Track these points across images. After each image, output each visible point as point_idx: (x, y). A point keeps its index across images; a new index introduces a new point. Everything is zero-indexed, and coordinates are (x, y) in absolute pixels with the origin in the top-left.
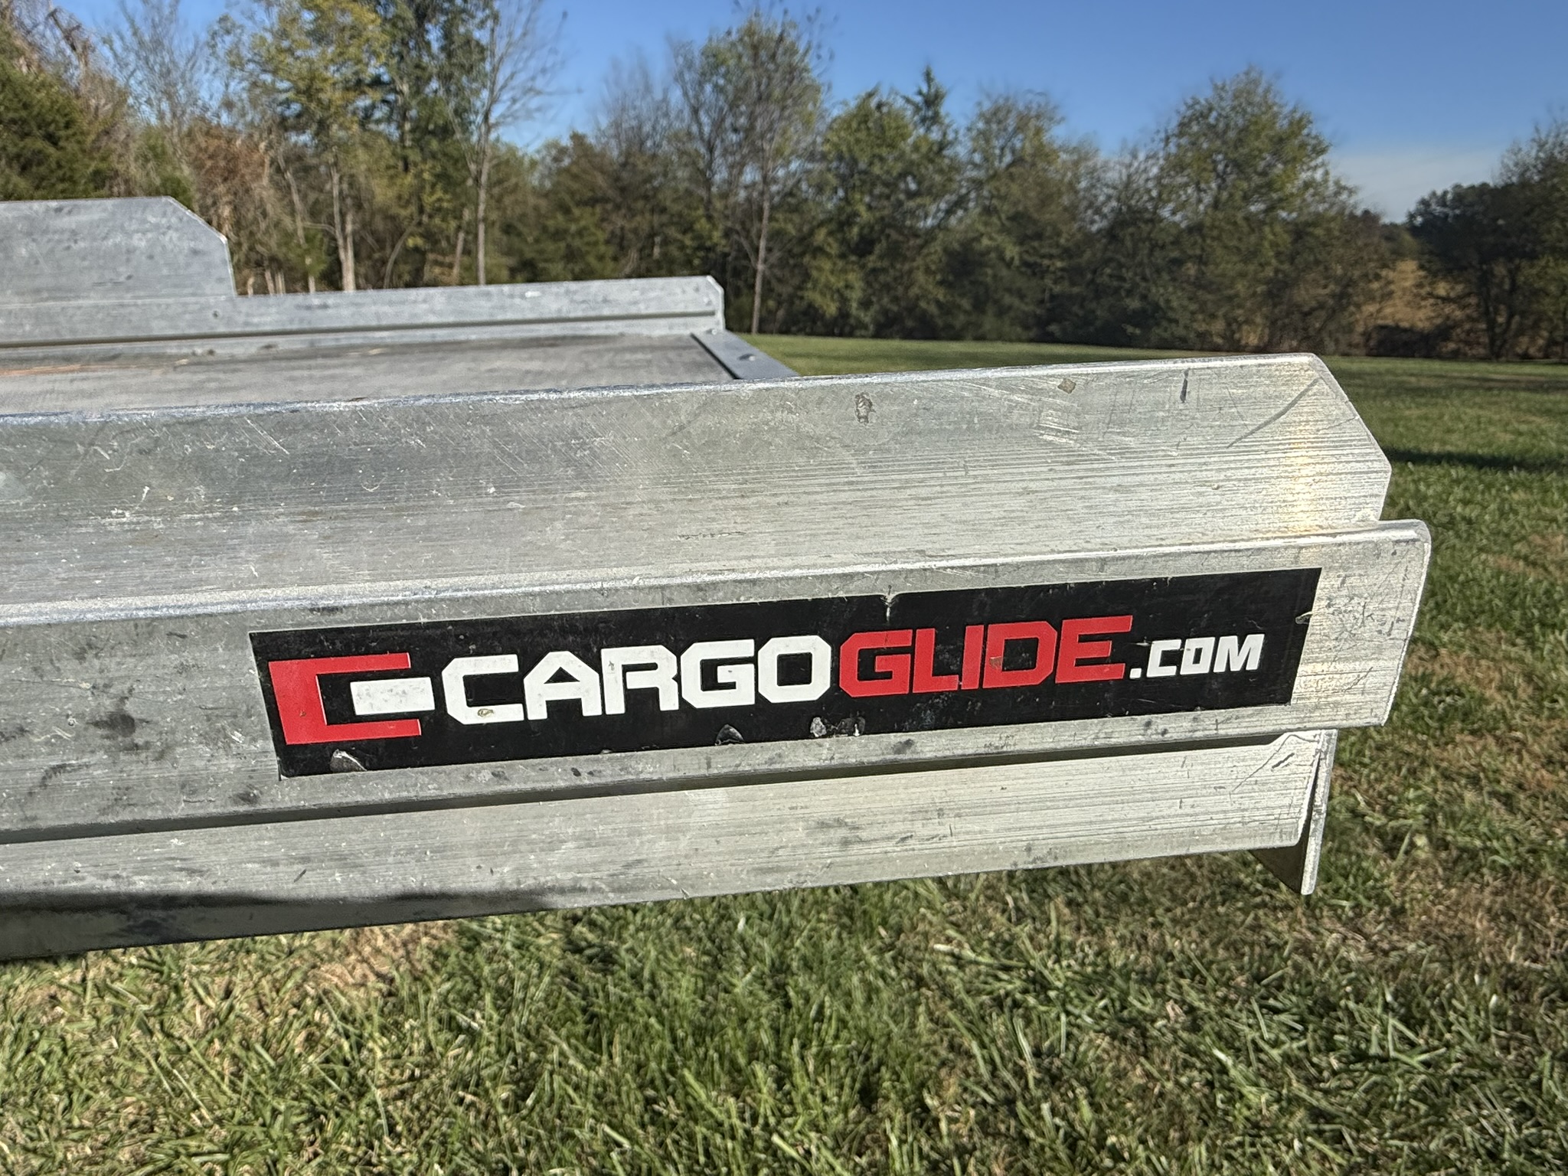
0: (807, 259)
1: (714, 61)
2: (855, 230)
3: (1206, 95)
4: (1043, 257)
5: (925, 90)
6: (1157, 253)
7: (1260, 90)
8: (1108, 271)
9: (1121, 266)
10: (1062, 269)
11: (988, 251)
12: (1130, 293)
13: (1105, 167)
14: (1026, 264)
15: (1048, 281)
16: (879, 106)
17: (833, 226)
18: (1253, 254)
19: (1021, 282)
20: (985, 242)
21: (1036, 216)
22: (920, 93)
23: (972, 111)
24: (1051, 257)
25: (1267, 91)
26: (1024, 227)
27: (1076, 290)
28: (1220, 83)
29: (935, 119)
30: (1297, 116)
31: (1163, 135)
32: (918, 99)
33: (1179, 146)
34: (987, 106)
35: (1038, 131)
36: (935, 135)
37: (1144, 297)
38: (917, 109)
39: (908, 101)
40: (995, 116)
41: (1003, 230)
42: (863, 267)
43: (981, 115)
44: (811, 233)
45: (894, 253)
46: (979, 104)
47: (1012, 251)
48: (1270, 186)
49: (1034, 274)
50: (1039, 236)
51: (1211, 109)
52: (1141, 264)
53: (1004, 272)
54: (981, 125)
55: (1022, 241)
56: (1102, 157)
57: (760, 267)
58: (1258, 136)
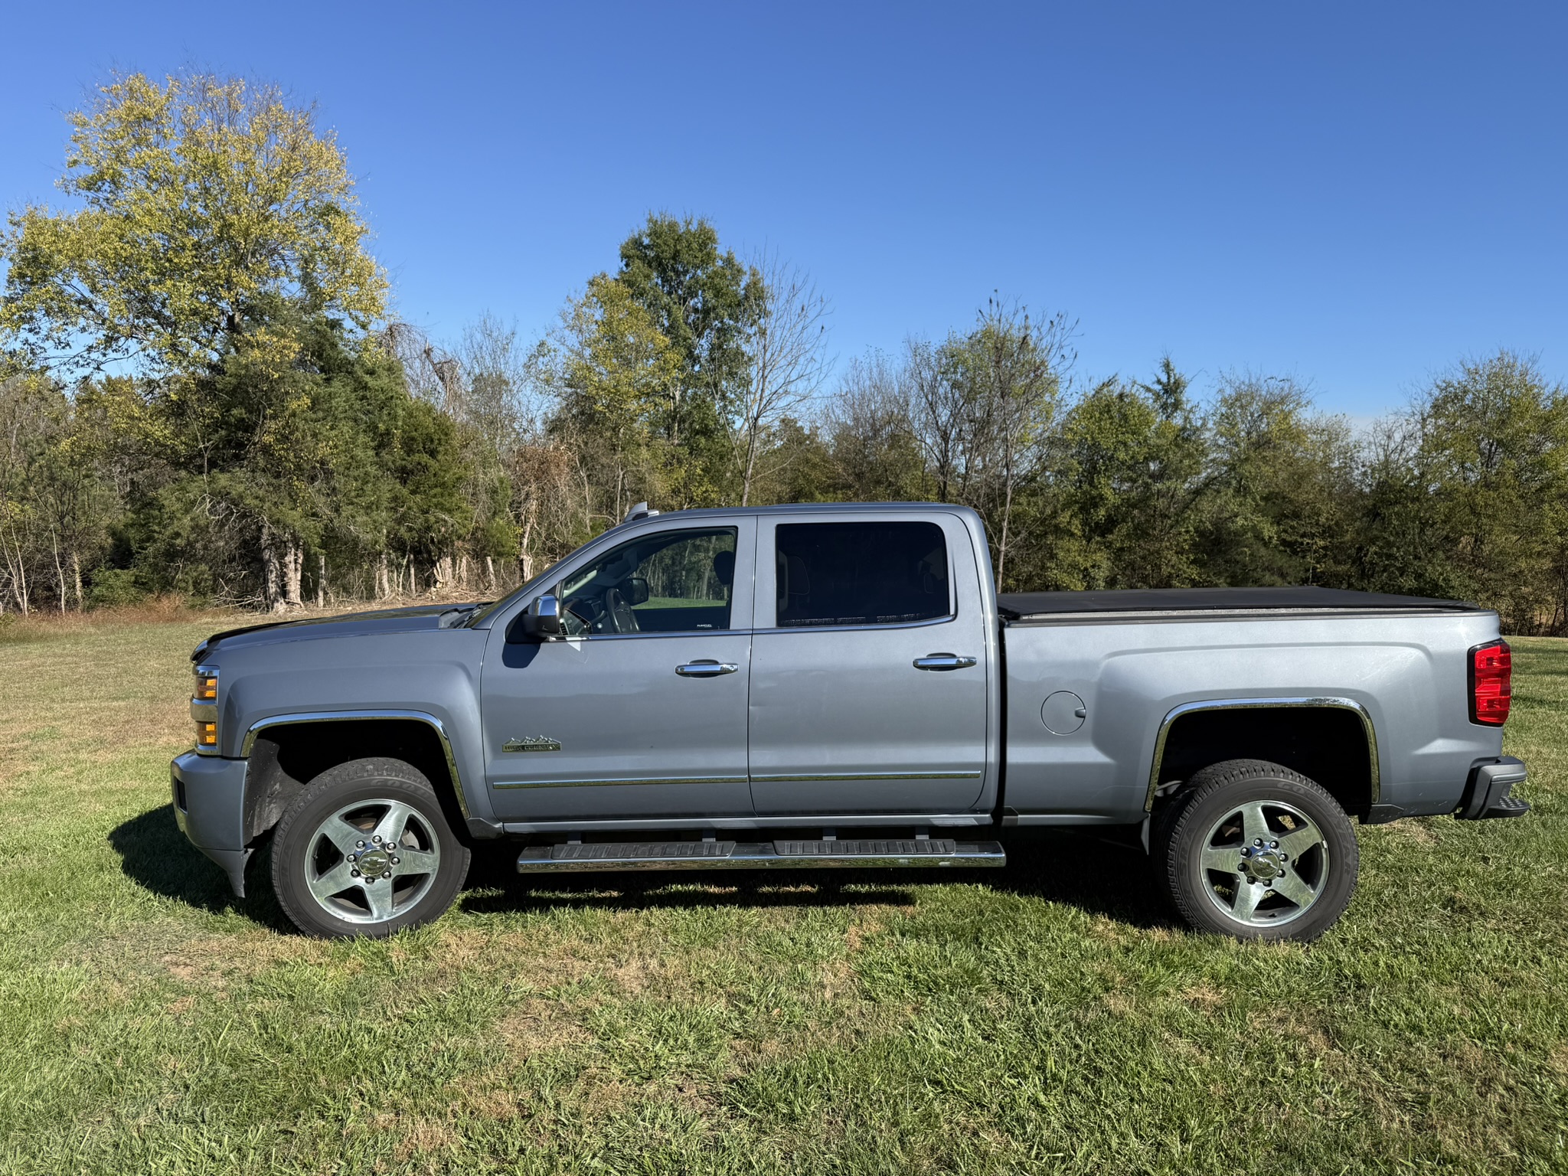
0: (1050, 538)
1: (953, 358)
2: (1102, 512)
3: (1458, 377)
4: (1303, 536)
5: (1164, 379)
6: (1429, 532)
7: (1517, 373)
8: (1374, 549)
9: (1389, 544)
10: (1325, 548)
11: (1245, 530)
12: (1402, 572)
13: (1357, 446)
14: (1284, 542)
15: (1310, 559)
16: (1121, 396)
17: (1076, 508)
18: (1535, 530)
19: (1281, 561)
20: (1240, 521)
21: (1292, 496)
22: (1159, 382)
23: (1215, 398)
24: (1313, 536)
25: (1523, 374)
26: (1279, 507)
27: (1341, 568)
28: (1472, 367)
29: (1177, 405)
30: (1561, 397)
31: (1418, 417)
32: (1158, 387)
33: (1437, 427)
34: (1229, 391)
35: (1286, 416)
36: (1178, 420)
37: (1419, 576)
38: (1157, 396)
39: (1148, 390)
40: (1237, 402)
41: (1257, 509)
42: (1109, 546)
43: (1224, 401)
44: (1054, 514)
45: (1141, 532)
46: (1221, 391)
47: (1269, 530)
48: (1542, 464)
49: (1295, 553)
50: (1296, 515)
51: (1465, 392)
52: (1412, 543)
53: (1263, 551)
54: (1224, 410)
55: (1278, 521)
56: (1354, 436)
57: (1003, 548)
58: (1522, 418)
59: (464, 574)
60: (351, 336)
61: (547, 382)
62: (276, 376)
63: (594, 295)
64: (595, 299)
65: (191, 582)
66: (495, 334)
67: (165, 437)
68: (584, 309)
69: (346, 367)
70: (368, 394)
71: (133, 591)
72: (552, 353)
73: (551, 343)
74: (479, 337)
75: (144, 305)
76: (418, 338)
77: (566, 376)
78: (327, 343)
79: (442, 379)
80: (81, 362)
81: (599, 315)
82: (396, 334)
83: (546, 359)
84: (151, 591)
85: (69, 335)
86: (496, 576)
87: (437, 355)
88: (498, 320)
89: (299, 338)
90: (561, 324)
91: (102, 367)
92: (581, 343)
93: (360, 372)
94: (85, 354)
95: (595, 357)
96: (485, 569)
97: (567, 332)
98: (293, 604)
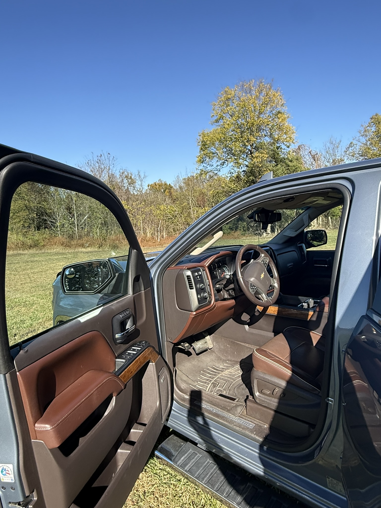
59: (321, 223)
60: (284, 151)
61: (353, 156)
62: (261, 165)
63: (372, 122)
64: (373, 124)
65: (242, 228)
66: (334, 142)
67: (234, 187)
68: (368, 128)
69: (282, 161)
70: (289, 168)
71: (229, 230)
72: (355, 146)
73: (355, 142)
74: (328, 144)
75: (230, 152)
76: (307, 148)
77: (360, 152)
78: (276, 153)
79: (314, 160)
80: (216, 170)
81: (373, 129)
82: (300, 148)
83: (353, 148)
84: (233, 230)
85: (212, 163)
86: (332, 223)
87: (313, 153)
88: (335, 138)
89: (267, 153)
90: (359, 135)
91: (220, 170)
92: (366, 140)
93: (287, 161)
94: (216, 167)
95: (371, 144)
96: (328, 220)
97: (361, 137)
98: (269, 234)
